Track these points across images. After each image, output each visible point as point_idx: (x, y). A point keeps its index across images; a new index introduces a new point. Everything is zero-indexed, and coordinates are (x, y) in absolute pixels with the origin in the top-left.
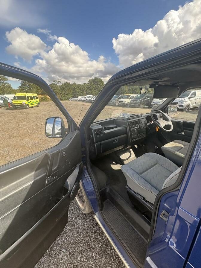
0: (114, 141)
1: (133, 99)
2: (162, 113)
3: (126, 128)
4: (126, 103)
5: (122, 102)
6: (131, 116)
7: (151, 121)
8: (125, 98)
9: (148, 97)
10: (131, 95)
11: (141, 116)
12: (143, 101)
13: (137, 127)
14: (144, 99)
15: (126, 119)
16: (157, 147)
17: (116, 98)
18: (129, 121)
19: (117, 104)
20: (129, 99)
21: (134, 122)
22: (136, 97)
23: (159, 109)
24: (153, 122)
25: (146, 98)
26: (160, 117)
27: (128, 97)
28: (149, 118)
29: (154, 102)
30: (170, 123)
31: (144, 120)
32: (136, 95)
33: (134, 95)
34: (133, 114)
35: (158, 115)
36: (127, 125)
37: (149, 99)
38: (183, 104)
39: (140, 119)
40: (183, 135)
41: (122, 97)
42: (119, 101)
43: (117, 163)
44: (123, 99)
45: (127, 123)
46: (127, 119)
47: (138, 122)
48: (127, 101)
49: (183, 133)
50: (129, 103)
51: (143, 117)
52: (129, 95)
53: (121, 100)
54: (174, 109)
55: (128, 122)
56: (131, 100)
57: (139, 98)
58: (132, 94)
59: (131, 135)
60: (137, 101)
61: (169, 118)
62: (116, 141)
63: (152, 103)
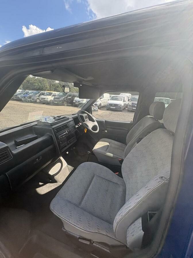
0: (34, 160)
1: (56, 97)
2: (88, 114)
3: (51, 136)
4: (49, 100)
5: (45, 99)
6: (56, 119)
7: (79, 123)
8: (47, 95)
9: (70, 96)
10: (54, 93)
11: (68, 119)
12: (66, 99)
13: (65, 133)
14: (67, 97)
15: (50, 125)
16: (90, 152)
17: (37, 94)
18: (54, 127)
19: (38, 101)
20: (52, 96)
21: (60, 127)
22: (59, 95)
23: (84, 109)
24: (81, 124)
25: (68, 97)
26: (86, 117)
27: (50, 94)
28: (76, 120)
29: (76, 100)
30: (96, 123)
31: (72, 123)
32: (58, 93)
33: (57, 93)
34: (58, 117)
35: (84, 115)
36: (52, 133)
37: (71, 97)
38: (97, 103)
39: (67, 123)
40: (106, 133)
41: (43, 94)
42: (41, 97)
43: (45, 183)
44: (45, 95)
45: (51, 129)
46: (52, 125)
47: (65, 126)
48: (50, 98)
49: (106, 131)
50: (52, 100)
51: (70, 120)
52: (52, 92)
53: (42, 96)
54: (95, 108)
55: (53, 129)
56: (53, 97)
57: (62, 96)
58: (54, 91)
59: (59, 144)
60: (61, 99)
61: (94, 119)
62: (37, 160)
63: (74, 101)
